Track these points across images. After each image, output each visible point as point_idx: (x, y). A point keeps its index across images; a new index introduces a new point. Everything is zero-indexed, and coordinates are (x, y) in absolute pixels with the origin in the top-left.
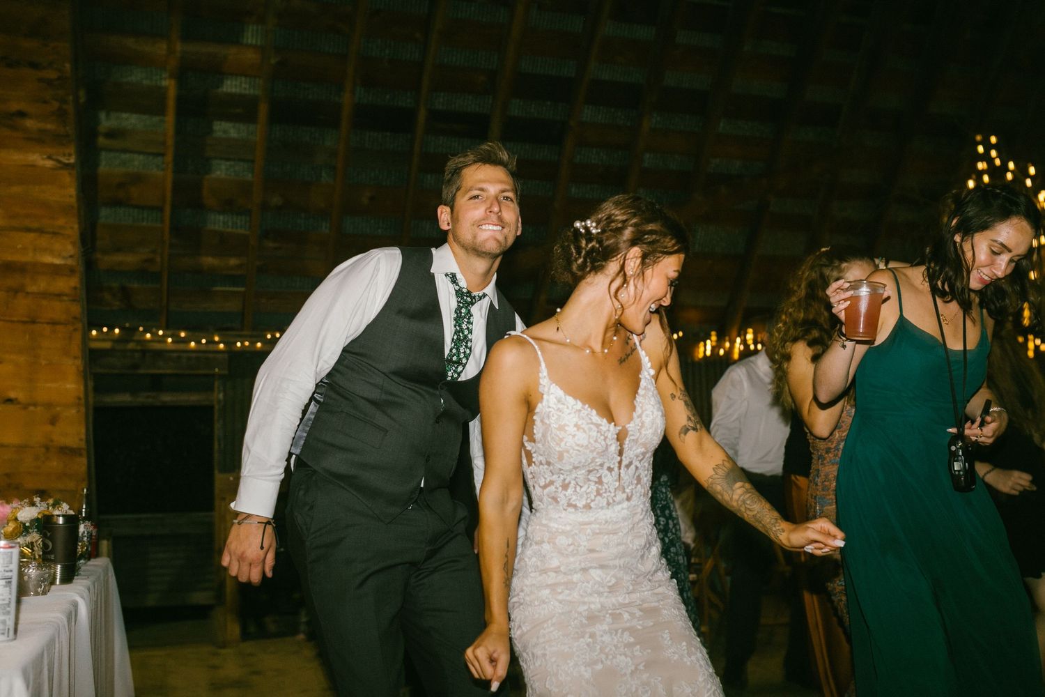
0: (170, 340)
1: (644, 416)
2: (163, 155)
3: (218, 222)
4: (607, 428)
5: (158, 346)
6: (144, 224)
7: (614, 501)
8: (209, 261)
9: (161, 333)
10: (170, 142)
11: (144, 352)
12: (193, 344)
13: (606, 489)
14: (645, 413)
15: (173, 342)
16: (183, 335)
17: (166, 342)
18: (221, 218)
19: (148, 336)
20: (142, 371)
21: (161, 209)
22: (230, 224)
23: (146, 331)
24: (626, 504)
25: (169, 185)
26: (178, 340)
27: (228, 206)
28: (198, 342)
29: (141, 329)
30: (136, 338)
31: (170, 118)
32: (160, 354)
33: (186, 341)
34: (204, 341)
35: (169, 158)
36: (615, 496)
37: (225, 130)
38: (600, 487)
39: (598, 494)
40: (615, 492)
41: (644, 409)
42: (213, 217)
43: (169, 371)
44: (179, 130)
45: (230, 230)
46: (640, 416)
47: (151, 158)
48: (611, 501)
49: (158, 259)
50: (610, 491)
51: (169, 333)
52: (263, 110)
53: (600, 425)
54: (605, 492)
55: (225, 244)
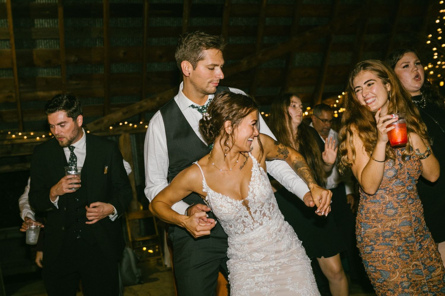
0: (25, 137)
1: (254, 191)
2: (9, 40)
3: (44, 73)
4: (236, 203)
5: (19, 141)
6: (4, 77)
7: (254, 228)
8: (41, 94)
9: (20, 134)
10: (12, 32)
11: (13, 145)
12: (38, 138)
13: (248, 224)
14: (254, 190)
15: (27, 138)
16: (32, 134)
17: (23, 138)
18: (45, 70)
19: (14, 136)
20: (12, 155)
21: (12, 69)
22: (50, 73)
23: (12, 134)
24: (261, 227)
25: (14, 56)
26: (30, 137)
27: (48, 64)
28: (41, 137)
29: (9, 133)
30: (7, 138)
31: (10, 19)
32: (21, 145)
33: (34, 137)
34: (44, 136)
35: (12, 41)
36: (253, 225)
37: (41, 23)
38: (245, 224)
39: (245, 226)
40: (253, 224)
41: (254, 188)
42: (41, 71)
43: (27, 153)
44: (16, 25)
45: (50, 76)
46: (252, 192)
47: (3, 42)
48: (252, 228)
49: (14, 95)
50: (250, 224)
51: (25, 133)
52: (60, 11)
53: (232, 202)
54: (248, 225)
55: (49, 84)
